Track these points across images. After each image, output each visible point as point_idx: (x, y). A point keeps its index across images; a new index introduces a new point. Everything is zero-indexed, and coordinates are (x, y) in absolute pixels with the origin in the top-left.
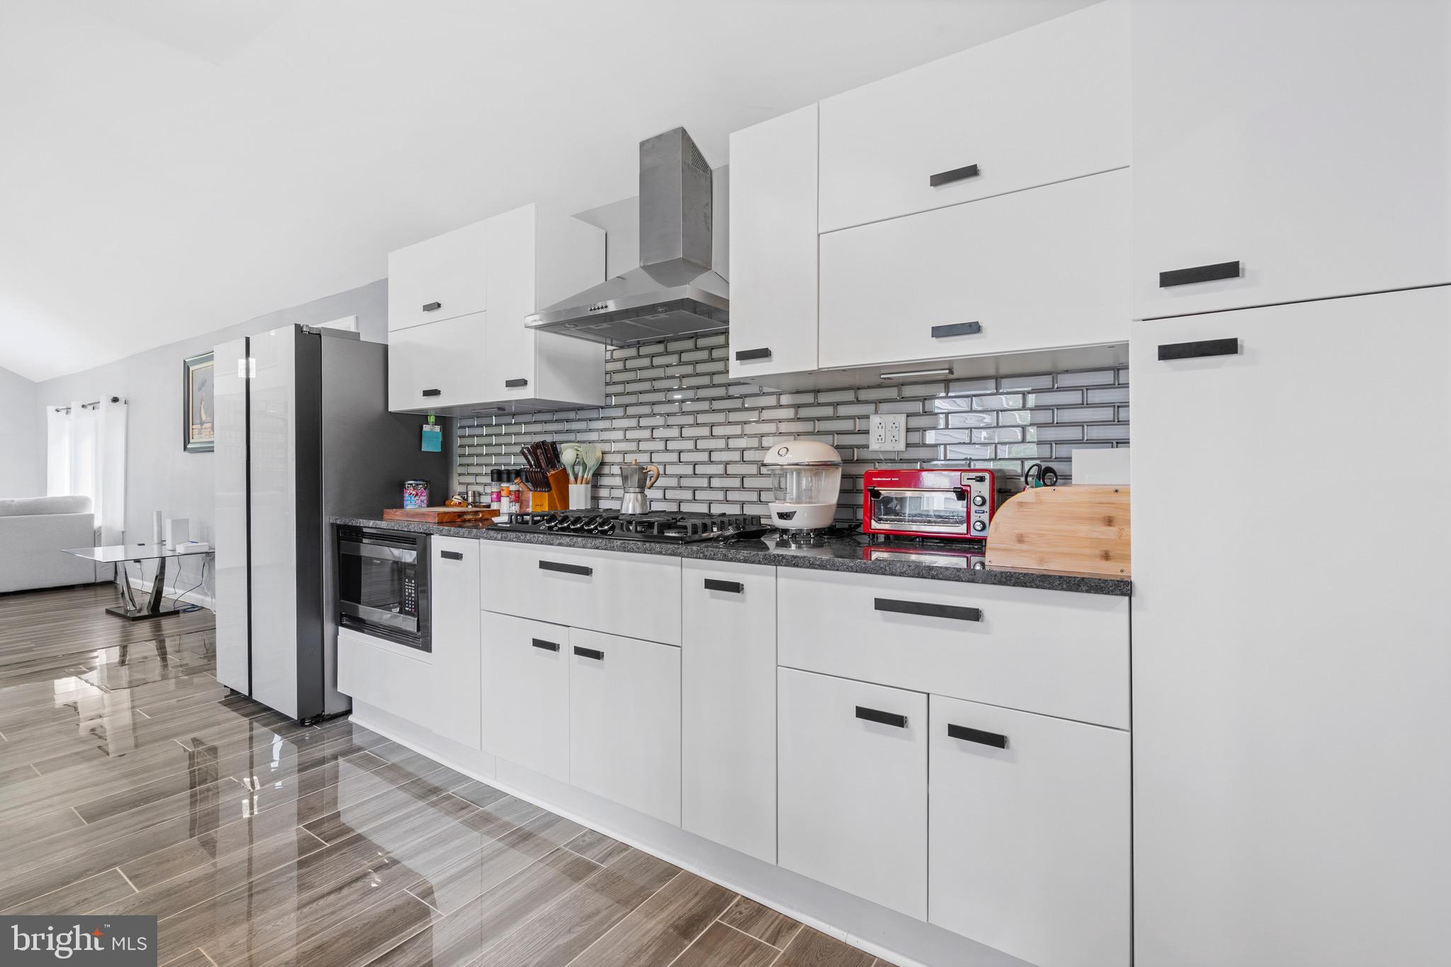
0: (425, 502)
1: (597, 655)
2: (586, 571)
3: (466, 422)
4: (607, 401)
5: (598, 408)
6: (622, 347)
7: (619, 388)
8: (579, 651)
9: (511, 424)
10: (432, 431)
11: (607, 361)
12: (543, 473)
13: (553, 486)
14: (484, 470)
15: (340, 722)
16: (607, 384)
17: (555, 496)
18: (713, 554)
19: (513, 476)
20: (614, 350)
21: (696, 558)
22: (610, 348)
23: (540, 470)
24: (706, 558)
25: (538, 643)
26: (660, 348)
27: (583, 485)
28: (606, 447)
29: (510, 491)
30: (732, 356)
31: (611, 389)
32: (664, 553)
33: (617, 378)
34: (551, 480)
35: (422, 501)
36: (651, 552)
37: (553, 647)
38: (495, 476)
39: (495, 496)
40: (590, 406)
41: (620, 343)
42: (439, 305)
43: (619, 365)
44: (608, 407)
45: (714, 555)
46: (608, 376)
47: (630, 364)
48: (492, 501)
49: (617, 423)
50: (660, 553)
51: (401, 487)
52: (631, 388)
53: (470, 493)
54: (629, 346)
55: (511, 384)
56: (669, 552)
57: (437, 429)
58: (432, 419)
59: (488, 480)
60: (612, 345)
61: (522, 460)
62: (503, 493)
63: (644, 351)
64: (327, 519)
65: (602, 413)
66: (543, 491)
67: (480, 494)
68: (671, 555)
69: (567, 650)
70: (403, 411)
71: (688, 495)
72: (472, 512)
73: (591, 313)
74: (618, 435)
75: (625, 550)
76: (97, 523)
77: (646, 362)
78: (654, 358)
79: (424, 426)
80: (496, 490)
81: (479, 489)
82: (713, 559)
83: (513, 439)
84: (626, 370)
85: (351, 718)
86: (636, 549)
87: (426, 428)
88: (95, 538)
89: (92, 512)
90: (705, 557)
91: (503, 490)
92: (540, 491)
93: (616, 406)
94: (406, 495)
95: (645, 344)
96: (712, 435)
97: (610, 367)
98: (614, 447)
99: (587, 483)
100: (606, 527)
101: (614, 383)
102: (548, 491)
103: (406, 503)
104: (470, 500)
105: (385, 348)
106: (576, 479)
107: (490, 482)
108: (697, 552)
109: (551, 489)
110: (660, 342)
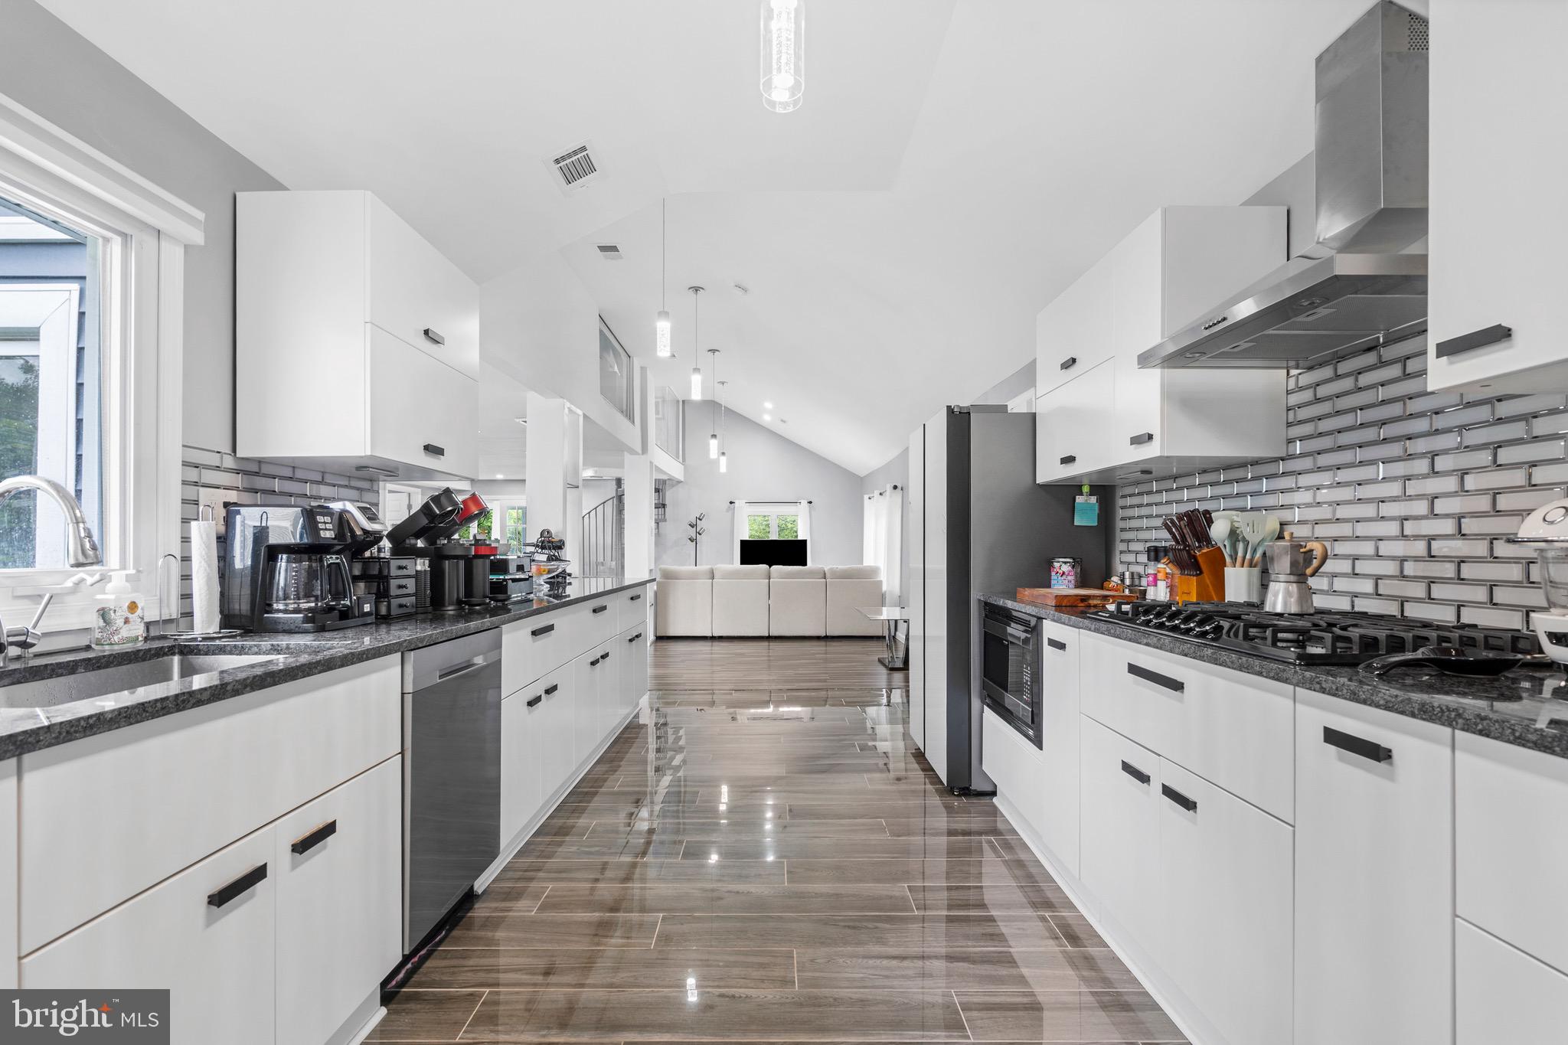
0: (1073, 582)
1: (1189, 804)
2: (1177, 686)
3: (1128, 490)
4: (1289, 449)
5: (1276, 460)
6: (1310, 368)
7: (1307, 429)
8: (1168, 791)
9: (1172, 490)
10: (1086, 503)
11: (1288, 392)
12: (1188, 552)
13: (1204, 567)
14: (1140, 547)
15: (985, 800)
16: (1289, 425)
17: (1208, 582)
18: (1334, 688)
19: (1162, 554)
20: (1300, 374)
21: (1310, 689)
22: (1294, 372)
23: (1184, 548)
24: (1323, 693)
25: (1127, 767)
26: (1370, 358)
27: (1245, 569)
28: (1286, 515)
29: (1167, 573)
30: (1432, 351)
31: (1296, 431)
32: (1264, 674)
33: (1303, 414)
34: (1200, 560)
35: (1070, 581)
36: (1248, 669)
37: (1144, 778)
38: (1152, 554)
39: (1151, 579)
40: (1262, 459)
41: (1308, 364)
42: (1074, 360)
43: (1307, 395)
44: (1292, 457)
45: (1337, 689)
46: (1291, 413)
47: (1322, 391)
48: (1148, 585)
49: (1304, 480)
50: (1260, 674)
51: (1049, 565)
52: (1325, 425)
53: (1127, 574)
54: (1321, 365)
55: (1136, 441)
56: (1272, 674)
57: (1093, 499)
58: (1086, 489)
59: (1143, 558)
60: (1297, 368)
61: (1165, 534)
62: (1160, 576)
63: (1344, 367)
64: (976, 595)
65: (1282, 467)
66: (1190, 575)
67: (1140, 577)
68: (1273, 678)
69: (1156, 786)
70: (1052, 481)
71: (1418, 590)
72: (1099, 596)
73: (1207, 333)
74: (1304, 497)
75: (1215, 661)
76: (884, 588)
77: (1347, 384)
78: (1360, 376)
79: (1077, 497)
80: (1153, 572)
81: (1140, 569)
82: (1334, 695)
83: (1155, 510)
84: (1318, 400)
85: (995, 800)
86: (1229, 664)
87: (1079, 499)
88: (882, 600)
89: (882, 579)
90: (1323, 691)
91: (1159, 572)
92: (1187, 575)
93: (1303, 455)
94: (1053, 574)
95: (1342, 357)
96: (1463, 490)
97: (1294, 399)
98: (1297, 514)
99: (1251, 565)
100: (1208, 628)
101: (1300, 422)
102: (1197, 575)
103: (1053, 582)
104: (1128, 582)
105: (1034, 416)
106: (1234, 559)
107: (1146, 561)
108: (1311, 681)
109: (1201, 572)
110: (1369, 349)
